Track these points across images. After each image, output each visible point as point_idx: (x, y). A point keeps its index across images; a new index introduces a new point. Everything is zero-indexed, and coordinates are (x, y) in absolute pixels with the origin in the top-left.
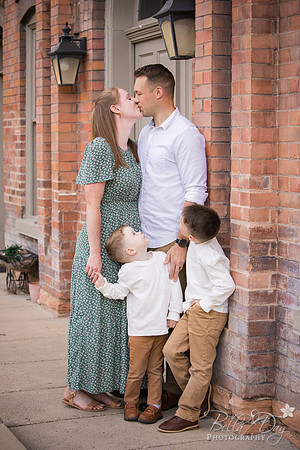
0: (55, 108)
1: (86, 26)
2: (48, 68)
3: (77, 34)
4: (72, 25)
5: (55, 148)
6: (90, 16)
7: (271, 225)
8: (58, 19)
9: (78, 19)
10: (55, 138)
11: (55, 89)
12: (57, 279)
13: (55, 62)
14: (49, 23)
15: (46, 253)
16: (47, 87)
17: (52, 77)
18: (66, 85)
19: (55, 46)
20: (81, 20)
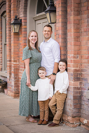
2: (10, 28)
3: (19, 18)
4: (17, 16)
8: (13, 14)
10: (12, 48)
13: (13, 26)
16: (10, 33)
20: (20, 14)
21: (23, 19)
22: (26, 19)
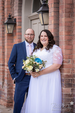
0: (6, 40)
1: (16, 15)
3: (13, 17)
4: (11, 14)
6: (17, 12)
7: (71, 74)
8: (7, 12)
9: (13, 12)
10: (6, 50)
12: (6, 96)
13: (6, 26)
15: (3, 87)
17: (5, 31)
19: (6, 21)
20: (14, 13)
21: (17, 18)
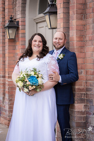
0: (7, 47)
1: (19, 17)
2: (4, 32)
4: (13, 16)
5: (7, 63)
6: (20, 13)
7: (84, 87)
10: (7, 59)
11: (7, 40)
12: (7, 113)
13: (7, 30)
14: (4, 15)
16: (4, 39)
17: (6, 36)
18: (11, 39)
19: (7, 24)
22: (24, 21)
